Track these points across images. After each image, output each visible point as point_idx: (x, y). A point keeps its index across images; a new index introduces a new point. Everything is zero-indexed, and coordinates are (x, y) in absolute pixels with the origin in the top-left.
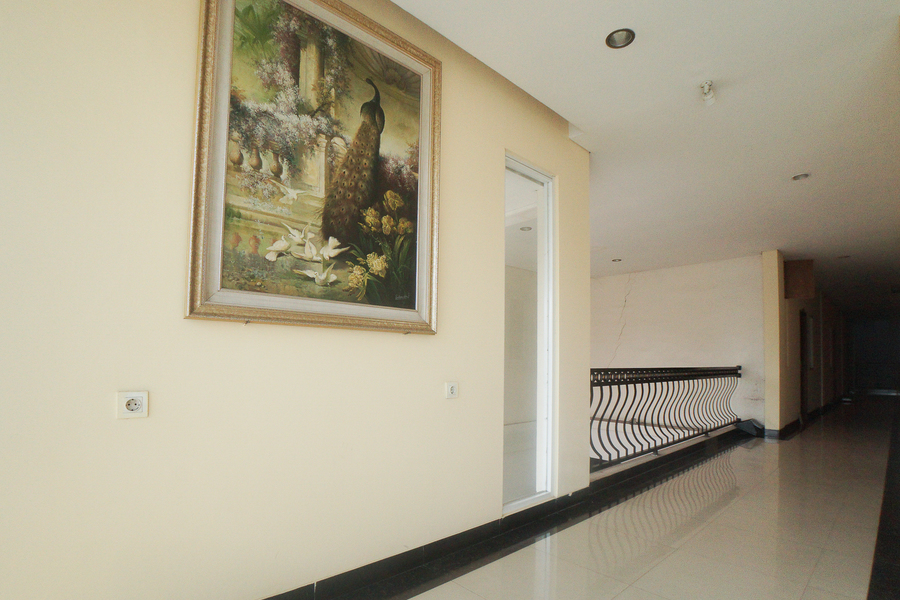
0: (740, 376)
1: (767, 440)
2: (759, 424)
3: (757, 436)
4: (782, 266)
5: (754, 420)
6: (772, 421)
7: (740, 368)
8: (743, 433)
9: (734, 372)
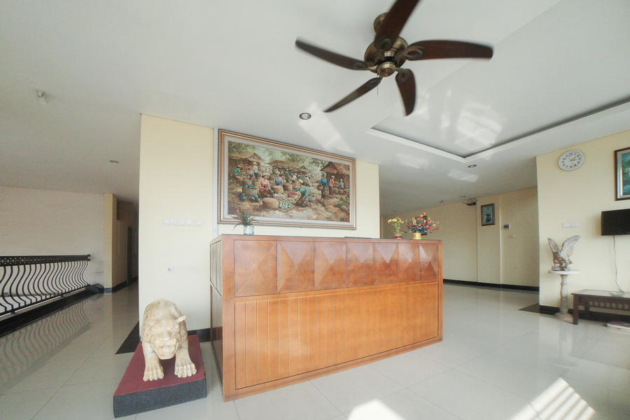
0: (89, 260)
1: (105, 294)
2: (101, 286)
3: (99, 292)
4: (116, 204)
5: (98, 284)
6: (108, 283)
7: (89, 256)
8: (92, 291)
9: (86, 258)
